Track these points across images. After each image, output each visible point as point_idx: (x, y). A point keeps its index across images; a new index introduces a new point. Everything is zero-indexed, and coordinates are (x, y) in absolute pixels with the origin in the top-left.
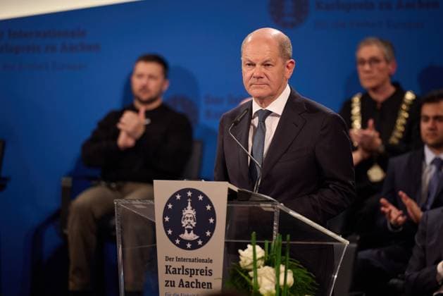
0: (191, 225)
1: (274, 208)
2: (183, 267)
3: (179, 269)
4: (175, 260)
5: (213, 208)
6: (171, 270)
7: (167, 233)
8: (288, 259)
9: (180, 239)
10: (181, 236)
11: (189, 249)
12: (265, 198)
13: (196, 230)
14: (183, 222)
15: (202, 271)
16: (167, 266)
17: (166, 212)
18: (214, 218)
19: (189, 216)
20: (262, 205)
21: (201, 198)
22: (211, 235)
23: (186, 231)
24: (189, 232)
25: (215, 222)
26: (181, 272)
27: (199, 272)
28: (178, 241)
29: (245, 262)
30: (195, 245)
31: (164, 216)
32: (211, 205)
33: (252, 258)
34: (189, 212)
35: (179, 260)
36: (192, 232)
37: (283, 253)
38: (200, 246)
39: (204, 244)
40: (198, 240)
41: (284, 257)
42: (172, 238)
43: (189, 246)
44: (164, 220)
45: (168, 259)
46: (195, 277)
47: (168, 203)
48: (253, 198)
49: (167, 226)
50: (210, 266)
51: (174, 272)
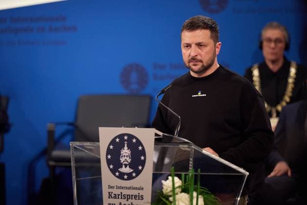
0: (127, 161)
1: (189, 148)
2: (121, 193)
3: (118, 195)
4: (115, 188)
5: (143, 149)
6: (113, 196)
7: (109, 167)
8: (199, 187)
9: (119, 172)
10: (119, 170)
11: (126, 180)
12: (183, 140)
13: (131, 165)
14: (121, 159)
15: (135, 197)
16: (109, 193)
17: (109, 151)
18: (145, 156)
19: (126, 154)
20: (181, 146)
21: (134, 141)
22: (143, 169)
23: (124, 166)
24: (126, 167)
25: (145, 159)
26: (120, 197)
27: (133, 197)
28: (117, 174)
29: (167, 190)
30: (130, 177)
31: (107, 154)
32: (142, 146)
33: (172, 187)
34: (126, 152)
35: (118, 188)
36: (128, 166)
37: (196, 183)
38: (134, 178)
39: (137, 175)
40: (132, 172)
41: (196, 186)
42: (113, 171)
43: (126, 177)
44: (107, 157)
45: (110, 187)
46: (130, 201)
47: (110, 145)
48: (174, 141)
49: (109, 162)
50: (141, 192)
51: (115, 197)
